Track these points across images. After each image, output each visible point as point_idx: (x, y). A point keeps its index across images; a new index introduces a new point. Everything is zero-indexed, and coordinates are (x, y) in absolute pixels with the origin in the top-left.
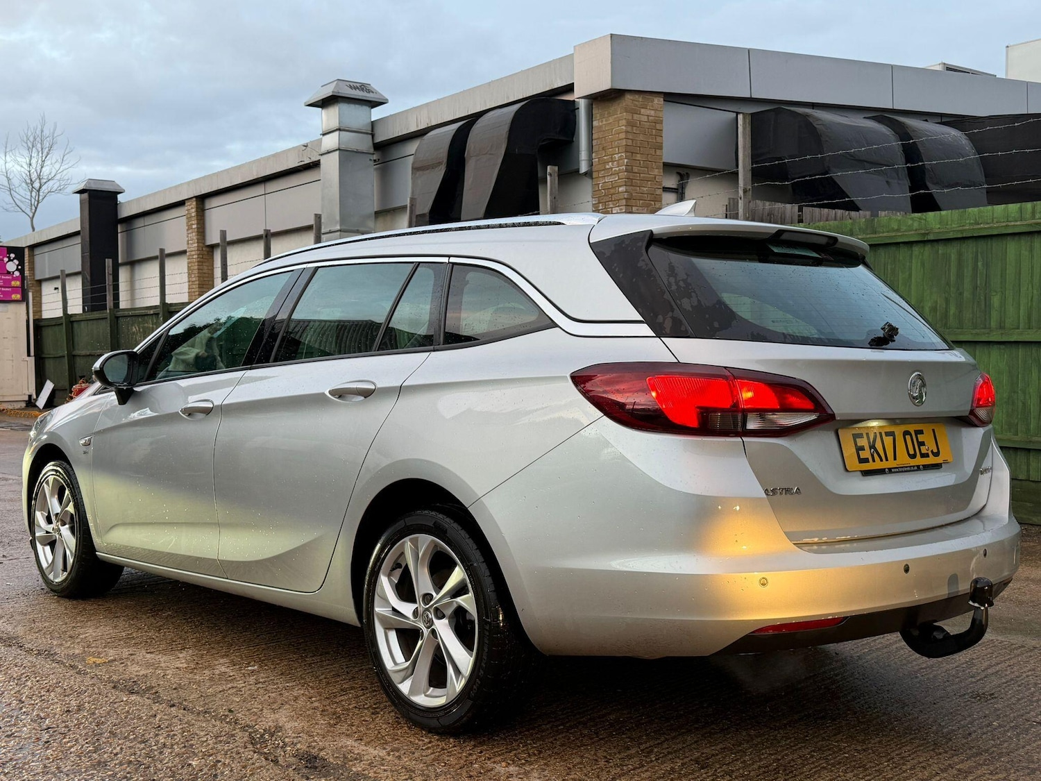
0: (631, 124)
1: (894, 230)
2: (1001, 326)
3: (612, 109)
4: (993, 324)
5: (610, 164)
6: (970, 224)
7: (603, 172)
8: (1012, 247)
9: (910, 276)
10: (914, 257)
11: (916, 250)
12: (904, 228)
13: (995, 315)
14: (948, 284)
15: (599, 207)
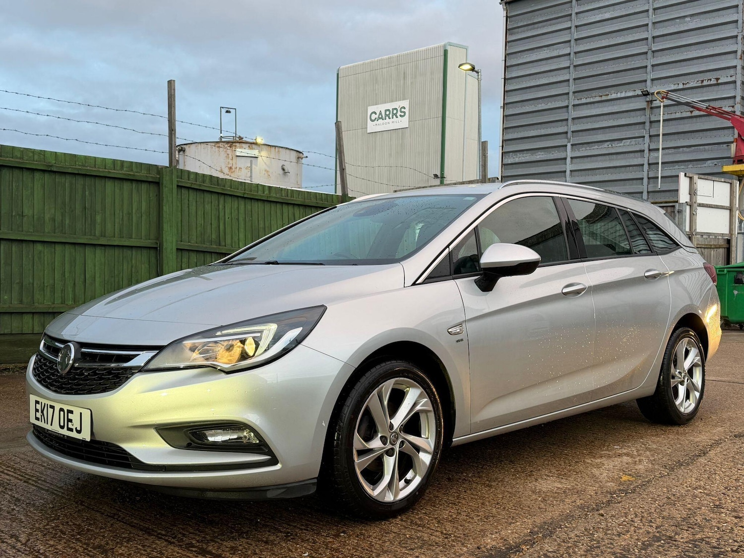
2: (103, 235)
4: (97, 233)
6: (79, 165)
8: (109, 185)
9: (32, 194)
10: (35, 180)
11: (37, 175)
13: (98, 227)
14: (64, 203)
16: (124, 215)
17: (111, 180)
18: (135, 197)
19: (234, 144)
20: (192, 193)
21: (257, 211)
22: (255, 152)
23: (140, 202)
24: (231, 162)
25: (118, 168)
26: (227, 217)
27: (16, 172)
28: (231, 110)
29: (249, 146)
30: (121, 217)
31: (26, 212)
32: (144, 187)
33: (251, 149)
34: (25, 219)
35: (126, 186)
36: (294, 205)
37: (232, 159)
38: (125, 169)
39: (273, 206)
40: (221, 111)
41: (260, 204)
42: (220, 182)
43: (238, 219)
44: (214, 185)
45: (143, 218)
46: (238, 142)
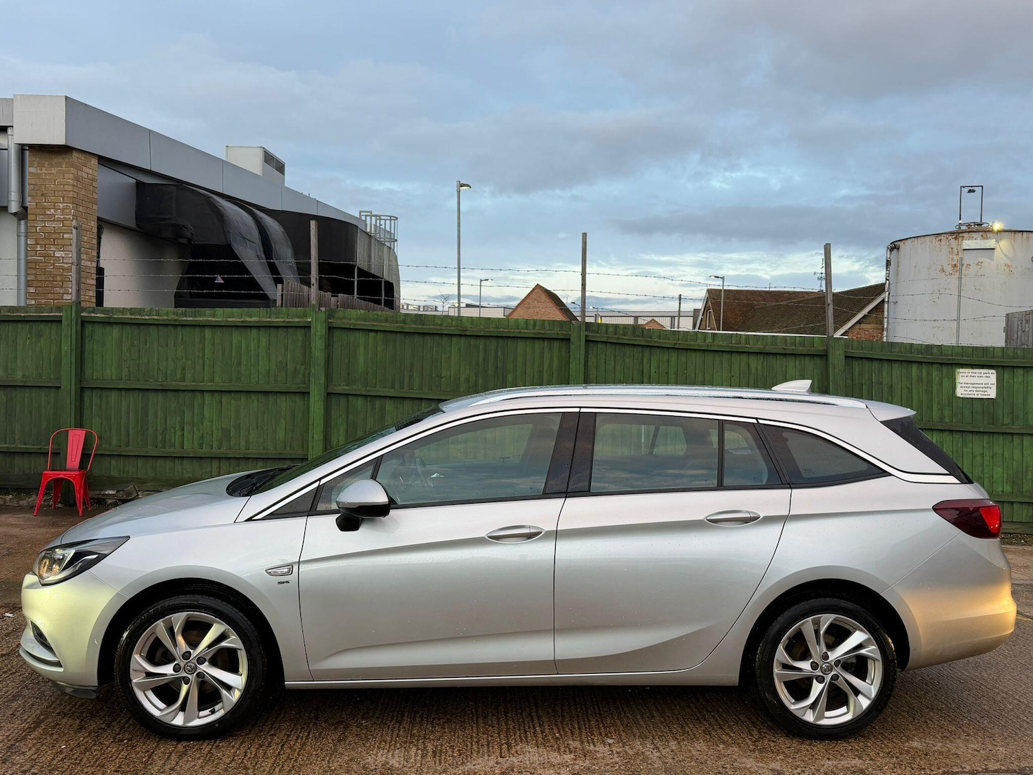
0: (77, 179)
1: (437, 325)
3: (56, 161)
5: (52, 210)
6: (494, 328)
7: (41, 216)
8: (521, 345)
9: (450, 357)
10: (453, 345)
11: (454, 340)
12: (445, 324)
14: (478, 364)
15: (37, 247)
16: (535, 374)
17: (524, 340)
18: (547, 355)
19: (961, 235)
20: (610, 349)
21: (694, 362)
22: (991, 243)
23: (551, 360)
24: (956, 258)
25: (531, 327)
26: (652, 371)
27: (437, 338)
28: (975, 188)
29: (982, 236)
30: (532, 376)
31: (444, 373)
32: (556, 344)
33: (984, 239)
34: (443, 380)
35: (537, 344)
36: (749, 353)
37: (958, 254)
38: (537, 328)
39: (717, 357)
40: (961, 192)
41: (698, 354)
42: (645, 333)
43: (667, 373)
44: (638, 337)
45: (554, 375)
46: (966, 232)
